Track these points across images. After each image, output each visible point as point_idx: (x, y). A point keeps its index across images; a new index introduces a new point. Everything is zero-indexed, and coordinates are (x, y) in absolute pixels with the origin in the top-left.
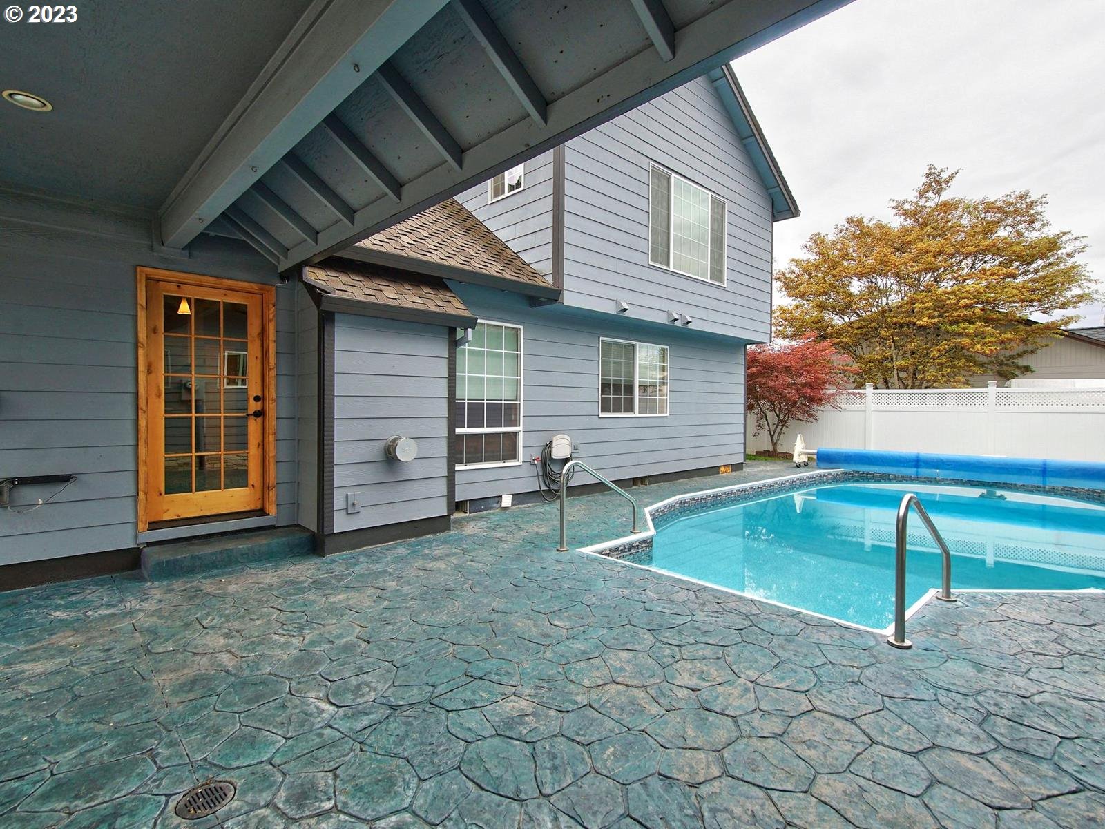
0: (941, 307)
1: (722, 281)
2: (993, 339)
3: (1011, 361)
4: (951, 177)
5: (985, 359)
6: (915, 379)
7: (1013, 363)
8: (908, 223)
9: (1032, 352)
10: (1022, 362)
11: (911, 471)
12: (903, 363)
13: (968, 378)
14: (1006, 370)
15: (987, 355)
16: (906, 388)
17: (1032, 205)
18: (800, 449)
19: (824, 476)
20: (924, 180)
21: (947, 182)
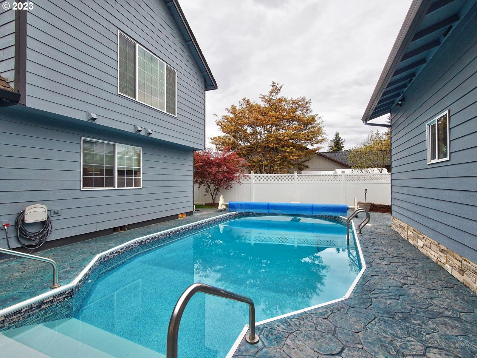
0: (278, 140)
1: (175, 114)
2: (296, 154)
3: (302, 163)
4: (281, 88)
5: (294, 163)
6: (270, 170)
7: (303, 164)
8: (267, 105)
9: (308, 160)
10: (305, 164)
11: (266, 211)
12: (265, 163)
13: (289, 170)
14: (301, 167)
15: (294, 161)
16: (267, 174)
17: (307, 103)
18: (222, 202)
19: (231, 215)
20: (271, 87)
21: (279, 89)
